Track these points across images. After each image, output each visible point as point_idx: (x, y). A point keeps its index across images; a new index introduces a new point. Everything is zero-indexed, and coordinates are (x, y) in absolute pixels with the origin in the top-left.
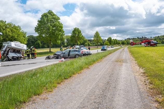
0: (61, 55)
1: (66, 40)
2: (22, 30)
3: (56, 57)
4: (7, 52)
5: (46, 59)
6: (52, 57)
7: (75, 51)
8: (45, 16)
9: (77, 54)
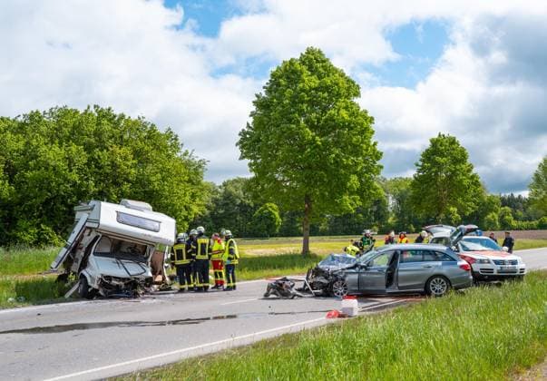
0: (347, 279)
1: (391, 202)
2: (183, 150)
3: (323, 286)
4: (82, 254)
5: (266, 296)
6: (300, 285)
7: (426, 257)
8: (286, 77)
9: (436, 271)
